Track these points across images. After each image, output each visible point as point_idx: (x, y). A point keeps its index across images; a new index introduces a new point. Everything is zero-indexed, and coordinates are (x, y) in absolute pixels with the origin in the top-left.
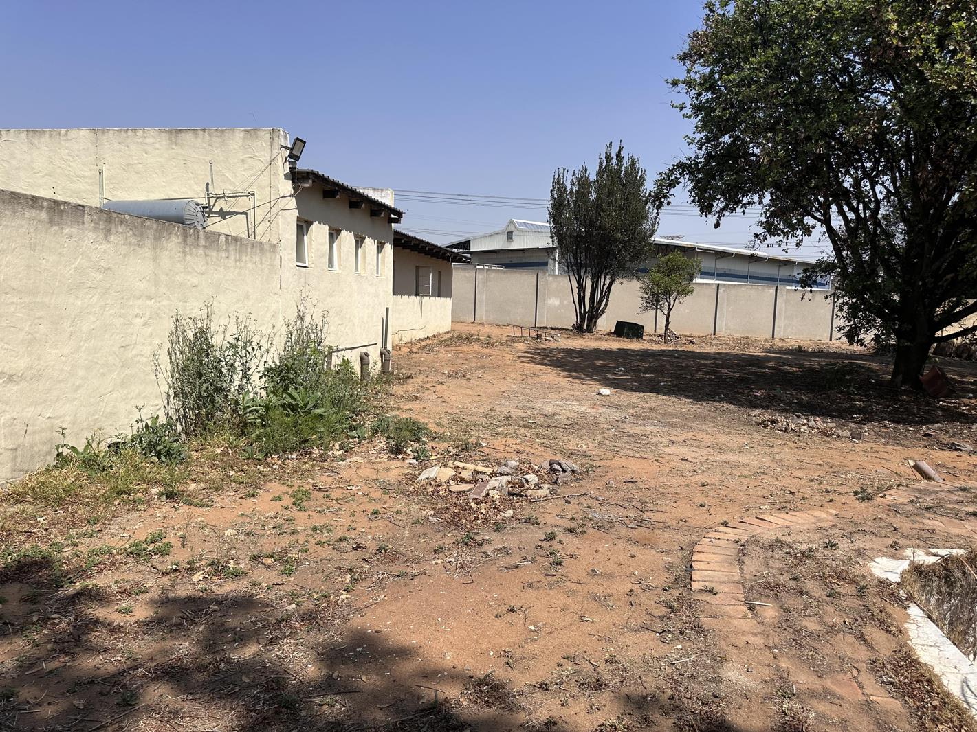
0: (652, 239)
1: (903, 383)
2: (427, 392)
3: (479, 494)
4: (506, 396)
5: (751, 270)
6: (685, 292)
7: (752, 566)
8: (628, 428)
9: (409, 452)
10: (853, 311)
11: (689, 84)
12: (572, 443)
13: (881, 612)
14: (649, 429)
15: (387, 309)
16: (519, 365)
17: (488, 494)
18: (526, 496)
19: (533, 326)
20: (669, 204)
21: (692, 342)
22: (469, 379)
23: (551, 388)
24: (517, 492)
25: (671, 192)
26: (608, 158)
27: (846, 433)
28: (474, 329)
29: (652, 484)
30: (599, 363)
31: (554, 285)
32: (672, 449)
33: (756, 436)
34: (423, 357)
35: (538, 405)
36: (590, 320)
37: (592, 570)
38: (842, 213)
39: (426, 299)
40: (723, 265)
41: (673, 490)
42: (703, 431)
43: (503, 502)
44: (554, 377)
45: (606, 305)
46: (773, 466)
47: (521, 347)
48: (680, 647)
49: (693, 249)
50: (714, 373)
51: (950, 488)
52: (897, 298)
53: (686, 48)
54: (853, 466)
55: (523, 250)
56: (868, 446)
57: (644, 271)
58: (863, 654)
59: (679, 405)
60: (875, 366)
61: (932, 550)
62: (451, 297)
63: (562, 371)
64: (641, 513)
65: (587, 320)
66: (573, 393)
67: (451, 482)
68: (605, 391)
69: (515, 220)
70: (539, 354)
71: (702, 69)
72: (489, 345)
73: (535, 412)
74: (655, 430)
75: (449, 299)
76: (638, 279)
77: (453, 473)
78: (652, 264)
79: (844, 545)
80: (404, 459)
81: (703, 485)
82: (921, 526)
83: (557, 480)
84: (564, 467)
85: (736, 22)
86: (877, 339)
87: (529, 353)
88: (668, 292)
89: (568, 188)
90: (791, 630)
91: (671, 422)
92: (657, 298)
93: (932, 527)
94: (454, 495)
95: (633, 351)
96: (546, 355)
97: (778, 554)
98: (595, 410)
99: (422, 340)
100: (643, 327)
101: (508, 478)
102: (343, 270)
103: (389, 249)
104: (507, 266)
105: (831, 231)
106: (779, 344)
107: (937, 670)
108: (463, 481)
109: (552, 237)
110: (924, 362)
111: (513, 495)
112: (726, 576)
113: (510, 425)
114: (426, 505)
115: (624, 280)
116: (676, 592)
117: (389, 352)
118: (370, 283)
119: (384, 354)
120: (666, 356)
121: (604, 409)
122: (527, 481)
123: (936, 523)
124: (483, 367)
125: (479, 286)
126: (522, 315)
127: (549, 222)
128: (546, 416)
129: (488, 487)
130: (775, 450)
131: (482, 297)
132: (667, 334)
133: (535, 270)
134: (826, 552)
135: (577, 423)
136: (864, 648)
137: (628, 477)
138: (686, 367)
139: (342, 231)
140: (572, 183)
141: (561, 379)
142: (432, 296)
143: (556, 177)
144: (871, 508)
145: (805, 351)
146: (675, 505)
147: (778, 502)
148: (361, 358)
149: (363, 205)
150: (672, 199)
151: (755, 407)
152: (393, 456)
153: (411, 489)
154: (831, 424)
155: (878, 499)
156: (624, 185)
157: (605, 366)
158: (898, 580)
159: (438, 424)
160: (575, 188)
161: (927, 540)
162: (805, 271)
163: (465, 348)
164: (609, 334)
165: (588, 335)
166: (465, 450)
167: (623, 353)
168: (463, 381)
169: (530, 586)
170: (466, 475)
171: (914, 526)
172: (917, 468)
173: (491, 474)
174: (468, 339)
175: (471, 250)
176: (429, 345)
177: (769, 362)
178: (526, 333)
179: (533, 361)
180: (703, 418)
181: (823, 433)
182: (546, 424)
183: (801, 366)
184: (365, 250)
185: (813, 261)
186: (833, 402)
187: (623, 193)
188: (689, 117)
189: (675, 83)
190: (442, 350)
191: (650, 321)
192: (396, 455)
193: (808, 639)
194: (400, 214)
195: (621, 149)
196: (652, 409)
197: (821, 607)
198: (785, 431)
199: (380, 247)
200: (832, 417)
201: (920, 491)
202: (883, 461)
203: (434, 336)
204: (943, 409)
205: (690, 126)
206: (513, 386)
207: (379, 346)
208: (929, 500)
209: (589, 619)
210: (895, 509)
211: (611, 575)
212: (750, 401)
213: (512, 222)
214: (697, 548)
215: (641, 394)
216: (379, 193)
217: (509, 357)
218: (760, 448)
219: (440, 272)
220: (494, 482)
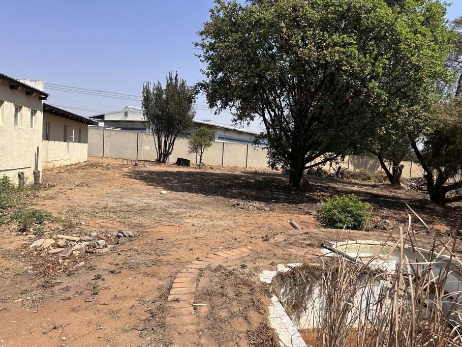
0: (193, 120)
1: (293, 186)
2: (60, 194)
3: (66, 254)
4: (108, 195)
5: (239, 137)
6: (208, 145)
7: (204, 282)
8: (170, 211)
9: (31, 230)
10: (273, 155)
11: (203, 46)
12: (138, 220)
13: (258, 301)
14: (181, 210)
15: (38, 148)
16: (121, 179)
17: (72, 254)
18: (96, 253)
19: (136, 159)
20: (195, 102)
21: (212, 168)
22: (89, 187)
23: (135, 191)
24: (91, 251)
25: (196, 96)
26: (171, 79)
27: (268, 209)
28: (100, 161)
29: (171, 240)
30: (165, 178)
31: (147, 139)
32: (189, 220)
33: (230, 211)
34: (66, 175)
35: (125, 200)
36: (164, 158)
37: (115, 296)
38: (269, 112)
39: (71, 144)
40: (228, 135)
41: (180, 242)
42: (206, 210)
43: (80, 257)
44: (139, 185)
45: (172, 150)
46: (233, 225)
47: (126, 170)
48: (149, 338)
49: (215, 126)
50: (218, 182)
51: (302, 232)
52: (290, 150)
53: (203, 30)
54: (267, 224)
55: (133, 121)
56: (275, 214)
57: (190, 134)
58: (245, 327)
59: (199, 198)
60: (283, 179)
61: (288, 265)
62: (87, 143)
63: (145, 182)
64: (158, 257)
65: (163, 156)
66: (147, 193)
67: (50, 247)
68: (164, 192)
69: (129, 106)
70: (135, 174)
71: (209, 40)
72: (107, 168)
73: (122, 204)
74: (184, 210)
75: (86, 144)
76: (187, 138)
77: (54, 242)
78: (193, 131)
79: (250, 265)
80: (27, 235)
81: (196, 238)
82: (286, 252)
83: (118, 242)
84: (124, 234)
85: (223, 20)
86: (283, 167)
87: (129, 173)
88: (201, 145)
89: (152, 92)
90: (212, 319)
91: (193, 206)
92: (197, 147)
93: (291, 253)
94: (51, 255)
95: (184, 172)
96: (139, 174)
97: (218, 274)
98: (156, 202)
99: (68, 166)
100: (189, 161)
101: (87, 243)
102: (5, 124)
103: (40, 115)
104: (123, 129)
105: (265, 120)
106: (248, 170)
107: (278, 331)
108: (59, 246)
109: (144, 115)
110: (301, 177)
111: (88, 252)
112: (188, 290)
113: (105, 211)
114: (29, 263)
115: (180, 138)
116: (158, 303)
117: (39, 172)
118: (26, 132)
119: (36, 174)
120: (199, 175)
121: (161, 201)
122: (98, 244)
123: (293, 250)
124: (100, 181)
125: (106, 138)
126: (130, 154)
127: (142, 107)
128: (128, 206)
129: (73, 249)
130: (236, 218)
131: (107, 144)
132: (201, 165)
133: (137, 131)
134: (241, 270)
135: (144, 209)
136: (246, 324)
137: (160, 236)
138: (207, 180)
139: (5, 102)
140: (154, 89)
141: (143, 186)
142: (75, 142)
143: (145, 85)
144: (267, 245)
145: (258, 173)
146: (178, 250)
147: (227, 244)
148: (19, 176)
149: (19, 88)
150: (196, 100)
151: (232, 197)
152: (20, 233)
153: (22, 253)
154: (263, 205)
155: (271, 240)
156: (179, 93)
157: (169, 179)
158: (270, 282)
159: (59, 213)
160: (155, 92)
161: (286, 260)
162: (256, 137)
163: (93, 170)
164: (174, 164)
165: (163, 164)
166: (69, 227)
167: (179, 173)
168: (85, 188)
169: (73, 310)
170: (61, 242)
171: (283, 253)
172: (291, 224)
173: (79, 241)
174: (96, 165)
175: (105, 120)
176: (71, 169)
177: (242, 177)
178: (129, 163)
179: (130, 177)
180: (207, 204)
181: (258, 209)
182: (126, 210)
183: (255, 179)
184: (22, 114)
185: (259, 133)
186: (265, 195)
187: (179, 97)
188: (203, 61)
189: (197, 45)
190: (79, 171)
191: (193, 158)
192: (22, 232)
193: (219, 323)
194: (47, 95)
195: (177, 75)
196: (186, 200)
197: (231, 302)
198: (243, 209)
199: (33, 113)
200: (264, 201)
201: (289, 235)
202: (280, 221)
203: (76, 164)
204: (308, 197)
205: (205, 66)
206: (115, 190)
207: (33, 168)
208: (292, 239)
209: (102, 327)
210: (277, 245)
211: (125, 297)
212: (231, 195)
213: (127, 107)
214: (179, 275)
215: (182, 193)
216: (34, 83)
217: (117, 175)
218: (230, 217)
219: (80, 129)
220: (78, 246)
